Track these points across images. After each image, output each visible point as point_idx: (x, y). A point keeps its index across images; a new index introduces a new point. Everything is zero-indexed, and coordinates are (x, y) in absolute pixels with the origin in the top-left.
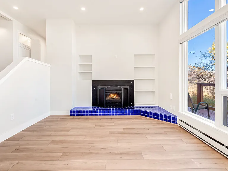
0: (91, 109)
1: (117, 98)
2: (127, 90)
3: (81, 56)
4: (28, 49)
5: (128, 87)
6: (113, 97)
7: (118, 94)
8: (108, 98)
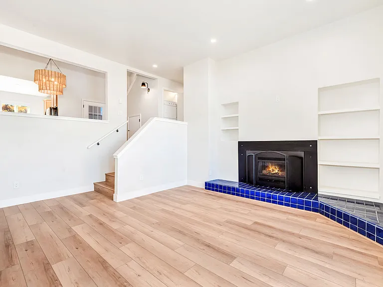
0: (237, 186)
1: (280, 173)
2: (300, 160)
3: (225, 106)
4: (174, 105)
5: (302, 154)
6: (273, 170)
7: (281, 167)
8: (264, 172)
